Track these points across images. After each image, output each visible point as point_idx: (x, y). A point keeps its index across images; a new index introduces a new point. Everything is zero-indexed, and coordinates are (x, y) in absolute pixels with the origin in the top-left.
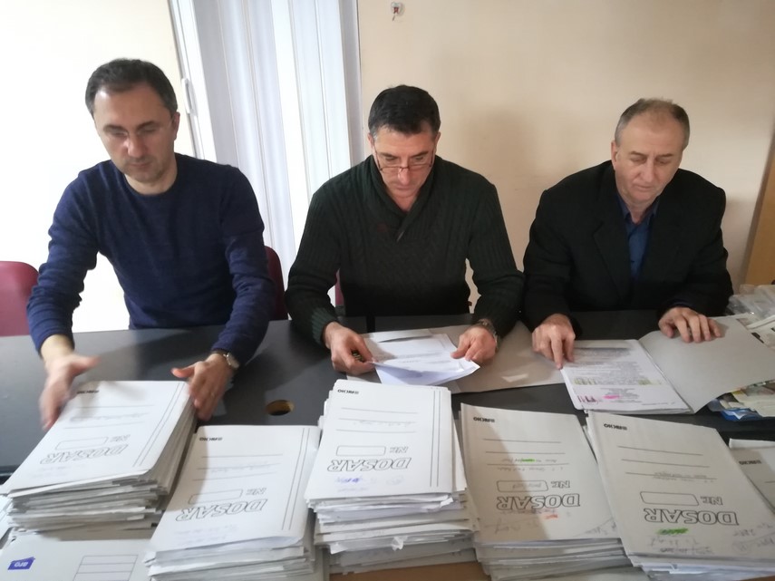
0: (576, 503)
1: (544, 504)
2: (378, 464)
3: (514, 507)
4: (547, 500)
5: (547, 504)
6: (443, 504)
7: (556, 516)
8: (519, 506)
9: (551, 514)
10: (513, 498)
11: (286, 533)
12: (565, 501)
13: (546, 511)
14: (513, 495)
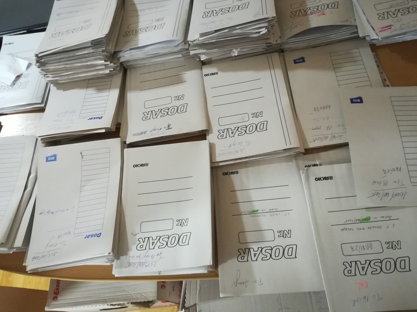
0: (336, 7)
1: (318, 9)
2: (231, 9)
3: (300, 14)
4: (320, 7)
5: (320, 9)
6: (261, 33)
7: (324, 14)
8: (303, 13)
9: (322, 13)
10: (300, 10)
11: (174, 38)
12: (330, 6)
13: (319, 12)
14: (300, 8)
